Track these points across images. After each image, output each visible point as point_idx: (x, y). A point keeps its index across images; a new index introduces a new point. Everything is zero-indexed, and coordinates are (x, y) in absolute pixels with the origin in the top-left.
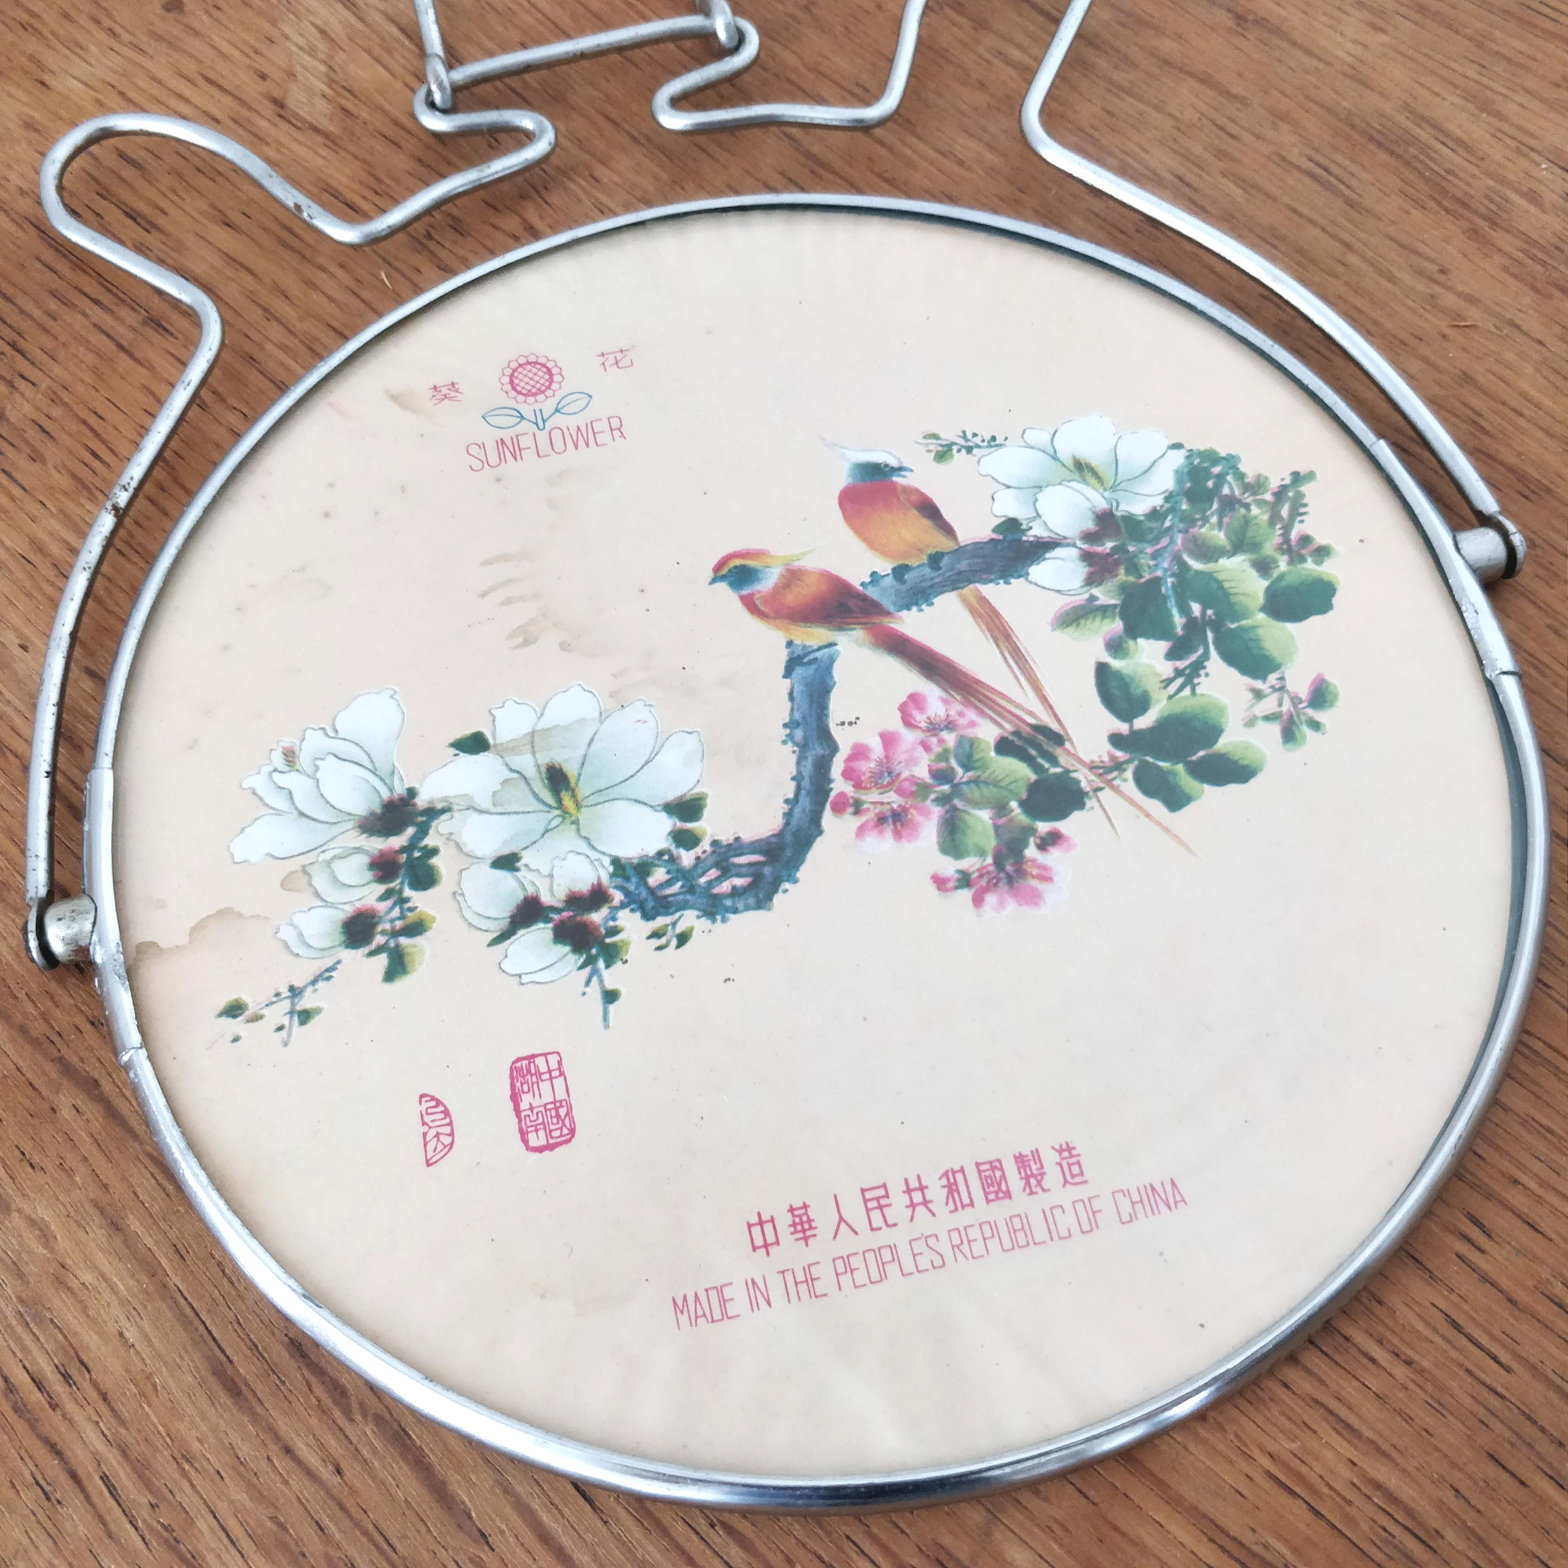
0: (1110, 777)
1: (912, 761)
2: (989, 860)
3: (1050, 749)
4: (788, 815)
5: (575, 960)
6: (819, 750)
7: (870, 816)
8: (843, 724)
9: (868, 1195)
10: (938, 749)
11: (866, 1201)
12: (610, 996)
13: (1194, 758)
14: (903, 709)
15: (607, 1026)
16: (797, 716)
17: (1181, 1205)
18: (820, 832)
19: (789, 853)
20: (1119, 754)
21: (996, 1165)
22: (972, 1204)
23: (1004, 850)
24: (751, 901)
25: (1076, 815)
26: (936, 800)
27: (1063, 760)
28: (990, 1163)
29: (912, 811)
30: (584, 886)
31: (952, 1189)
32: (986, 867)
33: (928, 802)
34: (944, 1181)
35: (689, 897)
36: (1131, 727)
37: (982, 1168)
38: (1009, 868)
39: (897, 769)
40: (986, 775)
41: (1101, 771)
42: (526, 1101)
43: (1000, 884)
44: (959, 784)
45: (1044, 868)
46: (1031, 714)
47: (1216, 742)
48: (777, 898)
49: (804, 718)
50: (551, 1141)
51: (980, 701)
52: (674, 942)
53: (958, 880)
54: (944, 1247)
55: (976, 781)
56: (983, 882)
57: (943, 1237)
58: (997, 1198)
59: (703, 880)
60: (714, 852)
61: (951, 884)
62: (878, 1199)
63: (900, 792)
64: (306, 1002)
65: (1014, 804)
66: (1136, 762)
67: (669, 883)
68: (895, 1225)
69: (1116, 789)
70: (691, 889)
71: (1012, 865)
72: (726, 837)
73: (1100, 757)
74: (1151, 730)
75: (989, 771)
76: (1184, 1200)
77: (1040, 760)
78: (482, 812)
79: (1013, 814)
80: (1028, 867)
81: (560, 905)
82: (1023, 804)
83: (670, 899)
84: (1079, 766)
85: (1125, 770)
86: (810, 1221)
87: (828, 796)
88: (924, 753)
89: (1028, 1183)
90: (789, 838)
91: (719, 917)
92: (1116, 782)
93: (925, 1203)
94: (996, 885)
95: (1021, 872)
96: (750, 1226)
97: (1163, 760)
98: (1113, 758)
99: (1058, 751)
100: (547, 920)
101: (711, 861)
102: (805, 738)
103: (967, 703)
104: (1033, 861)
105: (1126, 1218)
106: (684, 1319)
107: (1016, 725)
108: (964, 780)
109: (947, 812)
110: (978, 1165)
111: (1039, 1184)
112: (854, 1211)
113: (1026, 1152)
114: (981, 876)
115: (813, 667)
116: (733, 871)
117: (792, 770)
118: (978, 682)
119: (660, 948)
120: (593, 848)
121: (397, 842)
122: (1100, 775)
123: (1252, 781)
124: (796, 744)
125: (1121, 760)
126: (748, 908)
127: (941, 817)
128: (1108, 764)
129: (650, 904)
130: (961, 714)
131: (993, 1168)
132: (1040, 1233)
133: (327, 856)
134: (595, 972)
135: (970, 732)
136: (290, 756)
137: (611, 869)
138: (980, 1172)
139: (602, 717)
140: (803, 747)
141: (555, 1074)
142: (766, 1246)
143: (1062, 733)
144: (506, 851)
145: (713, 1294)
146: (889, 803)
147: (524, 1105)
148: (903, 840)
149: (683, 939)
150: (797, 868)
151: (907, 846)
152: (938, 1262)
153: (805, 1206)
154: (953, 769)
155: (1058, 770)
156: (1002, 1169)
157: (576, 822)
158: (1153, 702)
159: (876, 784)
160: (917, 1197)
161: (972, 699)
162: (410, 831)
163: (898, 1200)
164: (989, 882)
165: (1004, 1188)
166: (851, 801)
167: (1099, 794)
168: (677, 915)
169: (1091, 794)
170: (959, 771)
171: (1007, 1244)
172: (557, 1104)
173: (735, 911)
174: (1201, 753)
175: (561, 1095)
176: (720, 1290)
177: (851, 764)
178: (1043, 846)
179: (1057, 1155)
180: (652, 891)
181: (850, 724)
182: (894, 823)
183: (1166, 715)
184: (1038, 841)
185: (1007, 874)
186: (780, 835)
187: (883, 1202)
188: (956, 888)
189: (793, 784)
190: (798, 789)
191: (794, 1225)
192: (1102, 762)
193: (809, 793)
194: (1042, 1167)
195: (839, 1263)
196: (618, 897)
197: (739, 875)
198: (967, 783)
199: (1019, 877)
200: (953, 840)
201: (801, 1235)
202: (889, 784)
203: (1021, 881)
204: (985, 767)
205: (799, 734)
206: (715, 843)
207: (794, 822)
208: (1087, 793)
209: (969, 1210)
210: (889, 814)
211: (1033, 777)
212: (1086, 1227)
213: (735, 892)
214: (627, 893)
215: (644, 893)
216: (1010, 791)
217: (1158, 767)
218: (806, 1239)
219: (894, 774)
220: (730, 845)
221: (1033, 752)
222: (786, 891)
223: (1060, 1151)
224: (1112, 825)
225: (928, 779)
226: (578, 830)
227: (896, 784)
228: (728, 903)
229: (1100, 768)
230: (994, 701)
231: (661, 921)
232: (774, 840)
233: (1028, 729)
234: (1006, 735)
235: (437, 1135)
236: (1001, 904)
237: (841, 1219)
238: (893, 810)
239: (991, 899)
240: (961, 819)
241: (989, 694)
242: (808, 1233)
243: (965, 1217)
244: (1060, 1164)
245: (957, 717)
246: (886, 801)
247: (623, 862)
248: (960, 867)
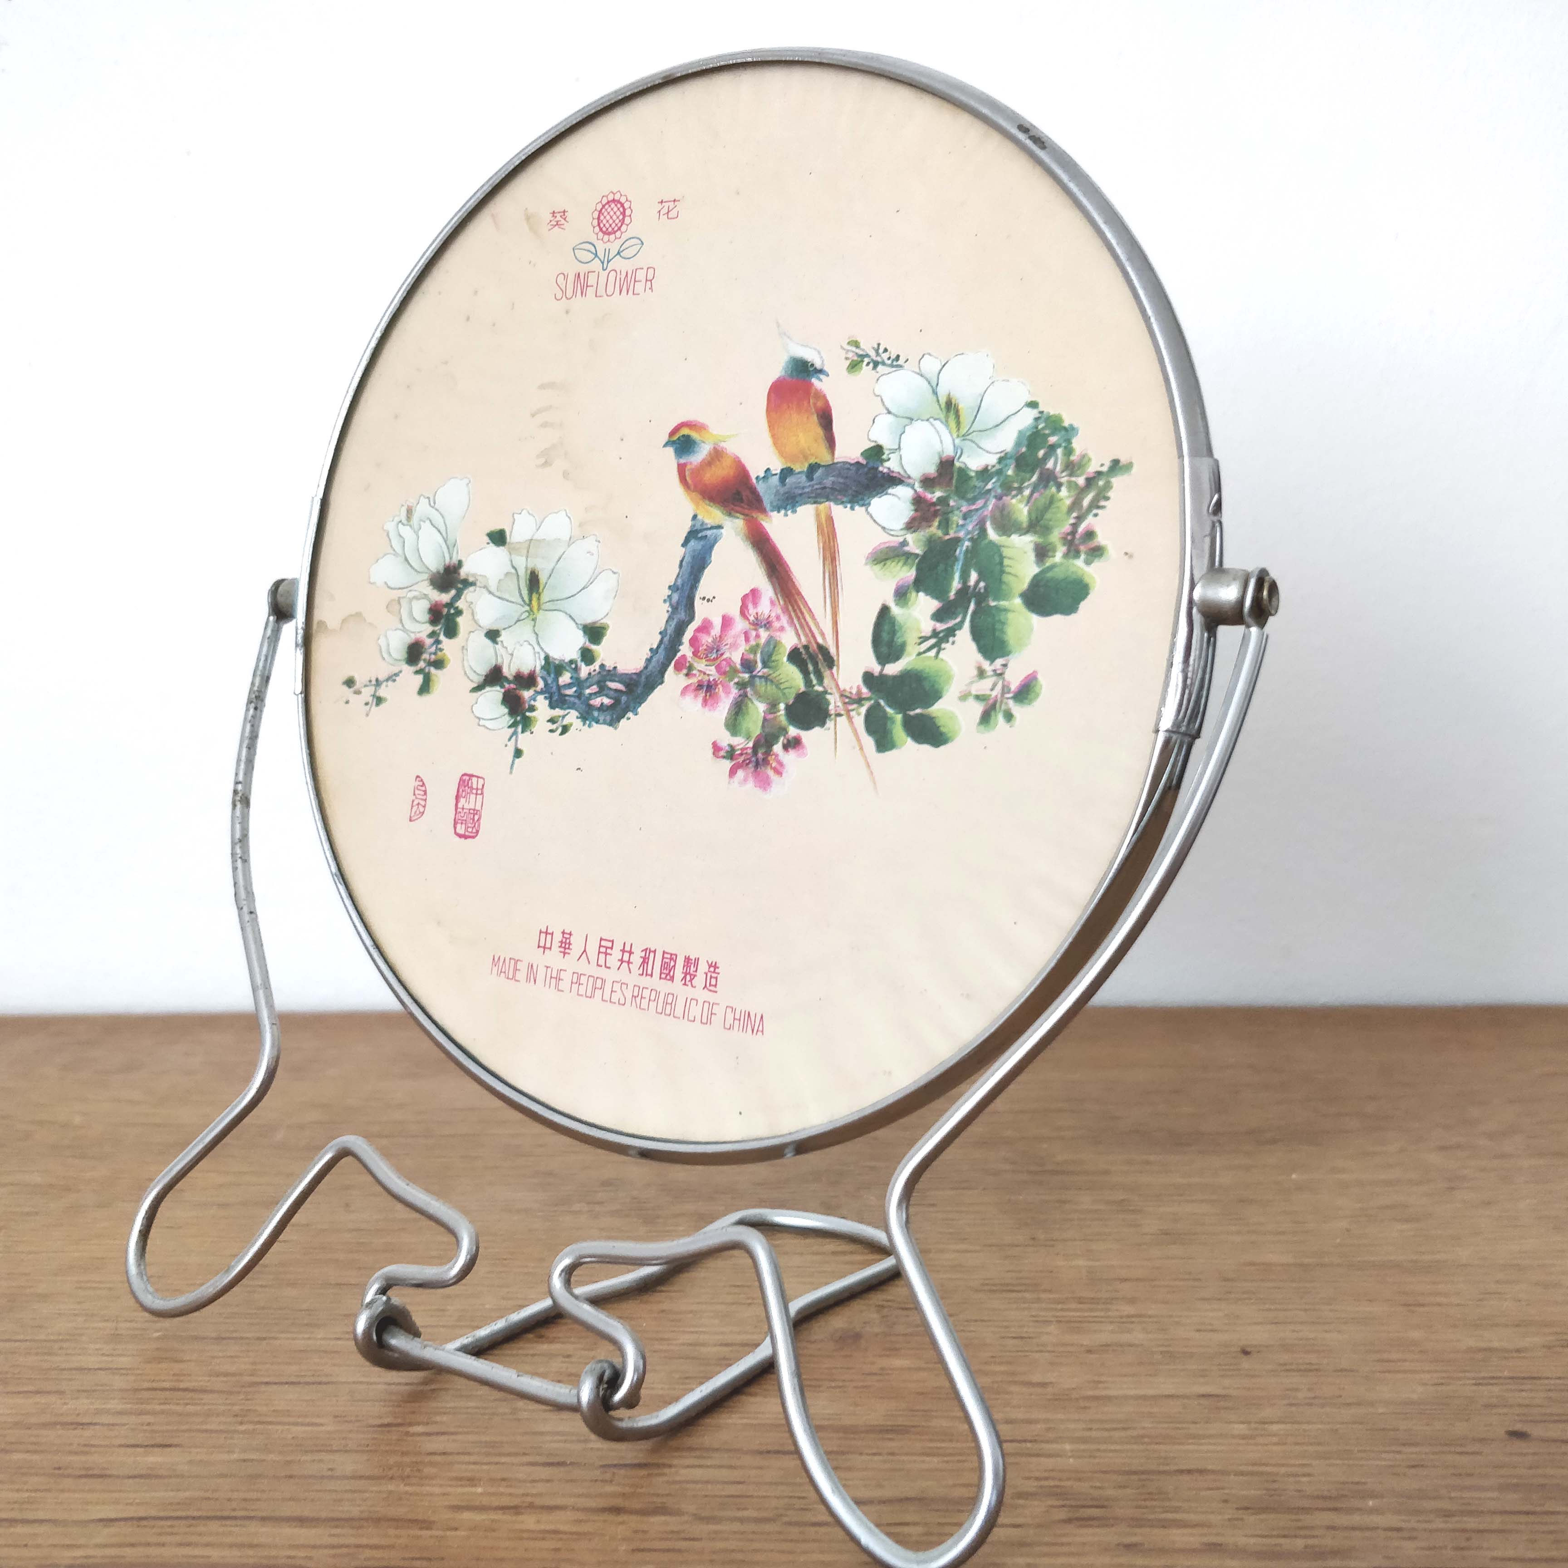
0: (851, 707)
1: (734, 646)
2: (751, 744)
3: (822, 670)
4: (649, 661)
5: (507, 720)
6: (682, 615)
7: (694, 681)
8: (704, 598)
9: (603, 943)
10: (753, 643)
11: (600, 946)
12: (518, 753)
13: (912, 713)
14: (744, 599)
15: (511, 773)
16: (679, 582)
17: (760, 1033)
18: (662, 682)
19: (639, 690)
20: (865, 690)
21: (673, 957)
22: (651, 975)
23: (763, 741)
24: (608, 718)
25: (817, 730)
26: (737, 683)
27: (826, 681)
28: (671, 955)
29: (720, 686)
30: (526, 670)
31: (645, 960)
32: (747, 748)
33: (732, 683)
34: (643, 954)
35: (577, 701)
36: (882, 670)
37: (666, 956)
38: (760, 755)
39: (724, 649)
40: (774, 675)
41: (847, 700)
42: (462, 801)
43: (750, 765)
44: (755, 676)
45: (781, 764)
46: (823, 634)
47: (933, 704)
48: (623, 721)
49: (683, 585)
50: (467, 834)
51: (795, 611)
52: (560, 730)
53: (727, 752)
54: (629, 996)
55: (766, 678)
56: (741, 759)
57: (631, 987)
58: (665, 979)
59: (588, 691)
60: (599, 673)
61: (722, 753)
62: (607, 948)
63: (718, 668)
64: (381, 693)
65: (782, 706)
66: (872, 702)
67: (569, 686)
68: (609, 968)
69: (850, 719)
70: (579, 695)
71: (763, 754)
72: (609, 665)
73: (851, 688)
74: (895, 677)
75: (777, 673)
76: (762, 1031)
77: (812, 676)
78: (490, 592)
79: (778, 714)
80: (771, 759)
81: (511, 678)
82: (788, 708)
83: (567, 698)
84: (834, 690)
85: (863, 705)
86: (570, 944)
87: (675, 655)
88: (744, 642)
89: (685, 977)
90: (643, 679)
91: (588, 722)
92: (853, 714)
93: (629, 962)
94: (747, 764)
95: (766, 762)
96: (541, 932)
97: (890, 706)
98: (859, 692)
99: (826, 673)
100: (502, 686)
101: (596, 679)
102: (678, 603)
103: (785, 610)
104: (777, 755)
105: (727, 1026)
106: (495, 969)
107: (809, 642)
108: (760, 674)
109: (740, 696)
110: (664, 952)
111: (691, 980)
112: (593, 949)
113: (692, 957)
114: (741, 754)
115: (702, 543)
116: (605, 692)
117: (662, 625)
118: (799, 594)
119: (551, 731)
120: (538, 644)
121: (445, 598)
122: (845, 703)
123: (942, 748)
124: (671, 605)
125: (864, 696)
126: (605, 723)
127: (735, 698)
128: (854, 697)
129: (555, 698)
130: (778, 618)
131: (671, 959)
132: (679, 1011)
133: (410, 595)
134: (515, 733)
135: (777, 635)
136: (410, 512)
137: (543, 662)
138: (663, 958)
139: (571, 541)
140: (675, 609)
141: (479, 792)
142: (544, 948)
143: (835, 658)
144: (495, 628)
145: (513, 962)
146: (708, 675)
147: (460, 805)
148: (707, 708)
149: (565, 729)
150: (640, 704)
151: (707, 713)
152: (622, 1001)
153: (570, 934)
154: (756, 662)
155: (819, 688)
156: (675, 962)
157: (534, 620)
158: (905, 654)
159: (707, 657)
160: (626, 956)
161: (790, 608)
162: (453, 592)
163: (616, 954)
164: (744, 761)
165: (672, 973)
166: (688, 665)
167: (838, 719)
168: (568, 711)
169: (833, 717)
170: (760, 665)
171: (660, 1010)
172: (475, 812)
173: (597, 722)
174: (918, 711)
175: (478, 807)
176: (516, 961)
177: (698, 634)
178: (786, 747)
179: (707, 967)
180: (559, 688)
181: (708, 600)
182: (706, 692)
183: (909, 668)
184: (785, 742)
185: (757, 760)
186: (639, 674)
187: (609, 951)
188: (724, 757)
189: (659, 637)
190: (661, 642)
191: (561, 942)
192: (851, 693)
193: (666, 648)
194: (696, 971)
195: (575, 975)
196: (541, 684)
197: (607, 696)
198: (760, 677)
199: (763, 765)
200: (736, 719)
201: (562, 950)
202: (714, 660)
203: (763, 768)
204: (775, 668)
205: (675, 597)
206: (602, 666)
207: (650, 668)
208: (830, 715)
209: (648, 977)
210: (706, 683)
211: (802, 688)
212: (704, 1020)
213: (602, 708)
214: (546, 685)
215: (554, 689)
216: (784, 694)
217: (885, 711)
218: (564, 953)
219: (720, 653)
220: (609, 671)
221: (811, 668)
222: (629, 719)
223: (710, 966)
224: (836, 748)
225: (739, 667)
226: (534, 626)
227: (718, 661)
228: (596, 714)
229: (847, 697)
230: (802, 613)
231: (558, 712)
232: (634, 677)
233: (815, 646)
234: (799, 646)
235: (418, 804)
236: (745, 780)
237: (585, 951)
238: (709, 681)
239: (740, 774)
240: (746, 706)
241: (802, 607)
242: (567, 951)
243: (645, 981)
244: (706, 974)
245: (774, 619)
246: (708, 672)
247: (551, 660)
248: (732, 743)
